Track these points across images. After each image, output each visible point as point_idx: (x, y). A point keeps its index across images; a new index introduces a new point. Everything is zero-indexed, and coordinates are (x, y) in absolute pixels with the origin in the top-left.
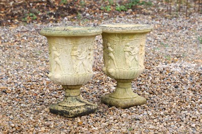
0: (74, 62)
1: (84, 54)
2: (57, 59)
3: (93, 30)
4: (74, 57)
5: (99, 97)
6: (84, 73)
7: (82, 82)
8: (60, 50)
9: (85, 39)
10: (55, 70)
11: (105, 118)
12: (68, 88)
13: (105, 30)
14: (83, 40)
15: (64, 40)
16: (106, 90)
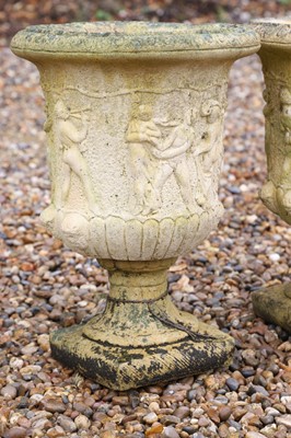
0: (139, 166)
1: (182, 134)
2: (72, 154)
3: (221, 36)
4: (138, 149)
5: (248, 289)
6: (181, 211)
7: (174, 247)
8: (85, 117)
9: (185, 73)
10: (66, 198)
11: (261, 400)
12: (118, 270)
13: (273, 39)
14: (177, 77)
15: (100, 76)
16: (275, 257)
